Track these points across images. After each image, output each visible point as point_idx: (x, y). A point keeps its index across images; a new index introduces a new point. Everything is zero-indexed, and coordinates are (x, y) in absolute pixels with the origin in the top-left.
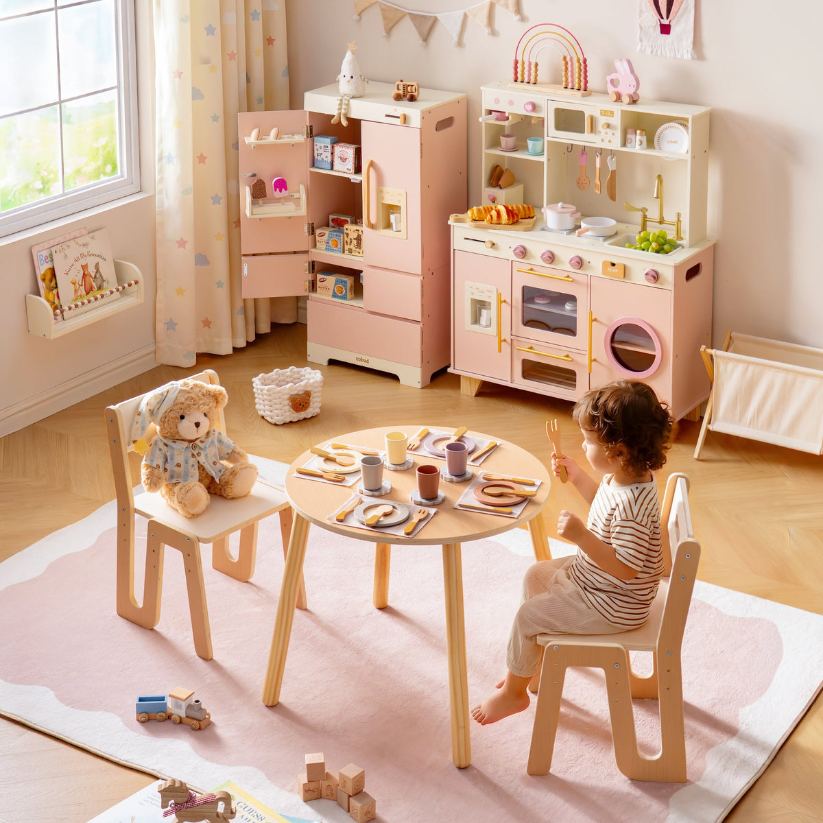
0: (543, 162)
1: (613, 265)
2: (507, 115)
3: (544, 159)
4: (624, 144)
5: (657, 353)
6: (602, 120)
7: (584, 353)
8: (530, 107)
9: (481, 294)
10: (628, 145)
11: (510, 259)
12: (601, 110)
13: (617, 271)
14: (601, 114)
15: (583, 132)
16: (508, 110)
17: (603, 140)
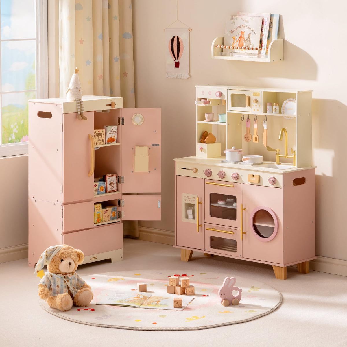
0: (226, 125)
1: (254, 176)
2: (208, 100)
3: (226, 124)
4: (265, 112)
5: (275, 226)
6: (253, 98)
7: (240, 229)
8: (218, 94)
9: (190, 200)
10: (268, 112)
11: (204, 178)
12: (253, 93)
13: (255, 179)
14: (254, 95)
15: (245, 107)
16: (208, 97)
17: (254, 110)
